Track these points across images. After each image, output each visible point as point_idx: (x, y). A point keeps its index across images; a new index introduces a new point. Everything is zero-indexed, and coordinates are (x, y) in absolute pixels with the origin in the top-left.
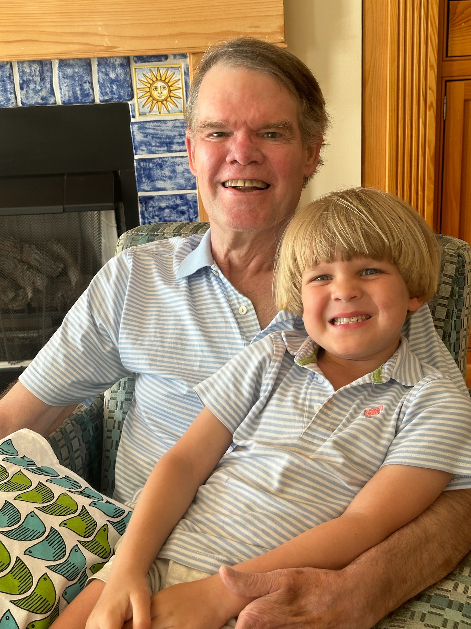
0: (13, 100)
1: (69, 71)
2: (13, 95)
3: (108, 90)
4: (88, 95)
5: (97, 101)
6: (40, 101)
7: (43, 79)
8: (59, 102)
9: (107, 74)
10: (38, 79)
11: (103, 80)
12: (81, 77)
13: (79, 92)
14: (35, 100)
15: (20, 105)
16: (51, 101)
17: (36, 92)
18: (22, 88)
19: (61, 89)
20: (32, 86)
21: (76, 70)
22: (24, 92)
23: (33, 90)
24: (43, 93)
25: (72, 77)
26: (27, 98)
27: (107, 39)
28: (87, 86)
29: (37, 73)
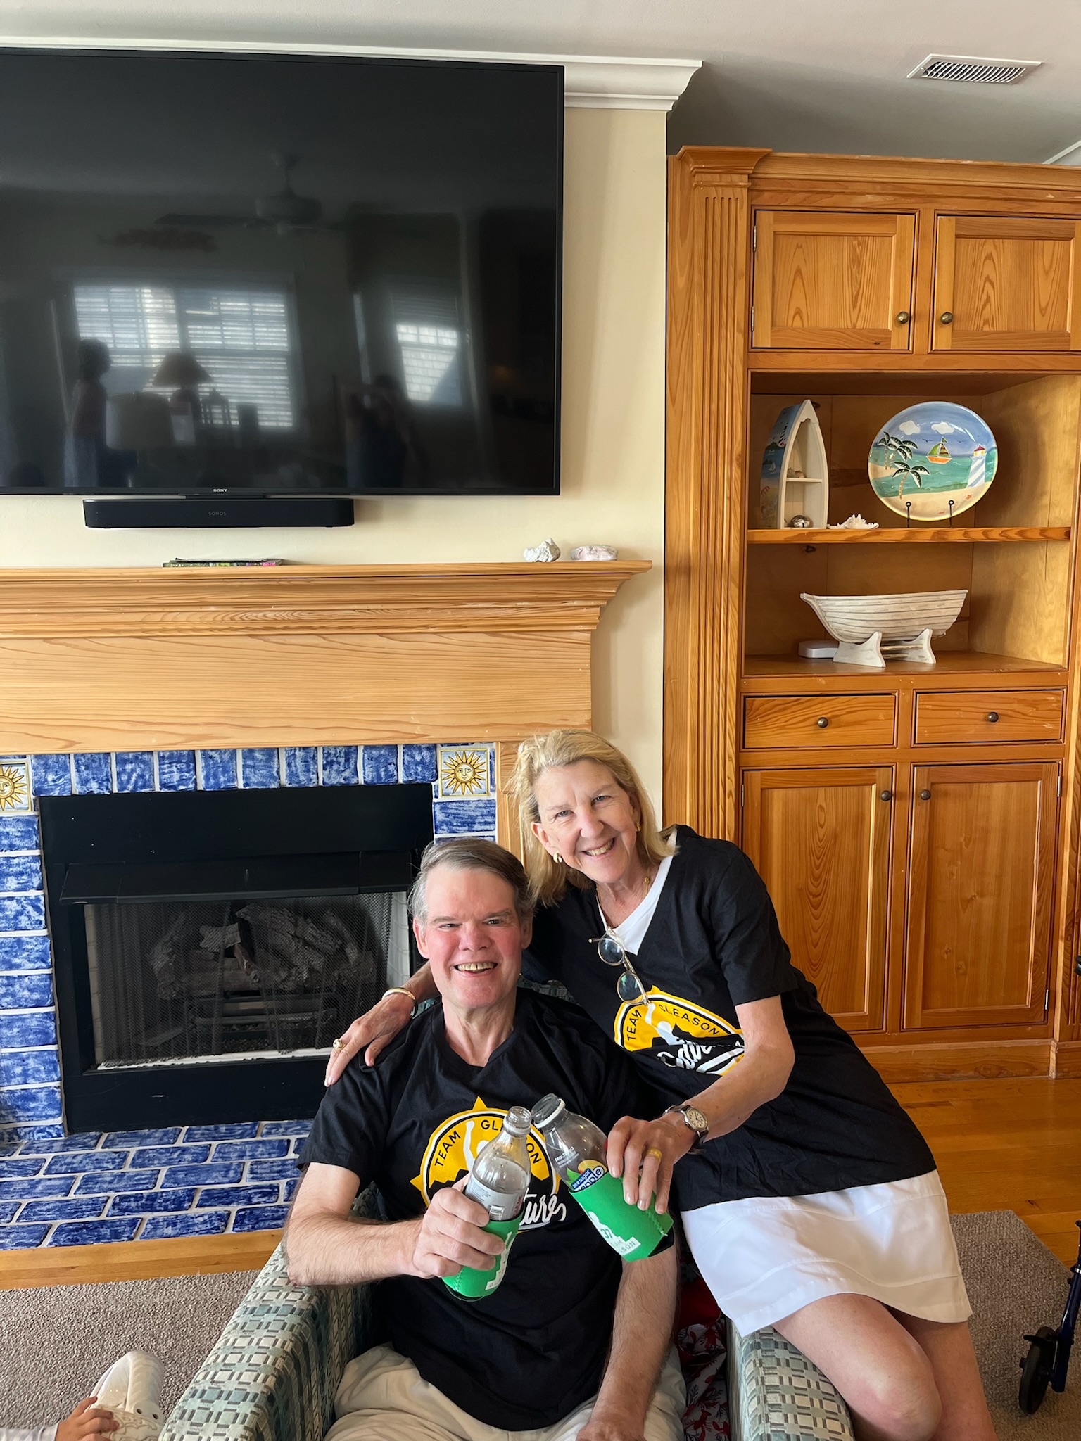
0: (315, 780)
1: (375, 753)
2: (315, 776)
3: (412, 771)
4: (392, 776)
5: (401, 781)
6: (343, 781)
7: (347, 760)
8: (361, 782)
9: (413, 758)
10: (342, 760)
11: (409, 762)
12: (386, 760)
13: (383, 773)
14: (337, 780)
15: (321, 784)
16: (354, 781)
17: (339, 772)
18: (324, 769)
19: (364, 770)
20: (335, 767)
21: (382, 752)
22: (327, 772)
23: (336, 771)
24: (346, 774)
25: (377, 760)
26: (329, 778)
27: (419, 727)
28: (391, 767)
29: (342, 754)
